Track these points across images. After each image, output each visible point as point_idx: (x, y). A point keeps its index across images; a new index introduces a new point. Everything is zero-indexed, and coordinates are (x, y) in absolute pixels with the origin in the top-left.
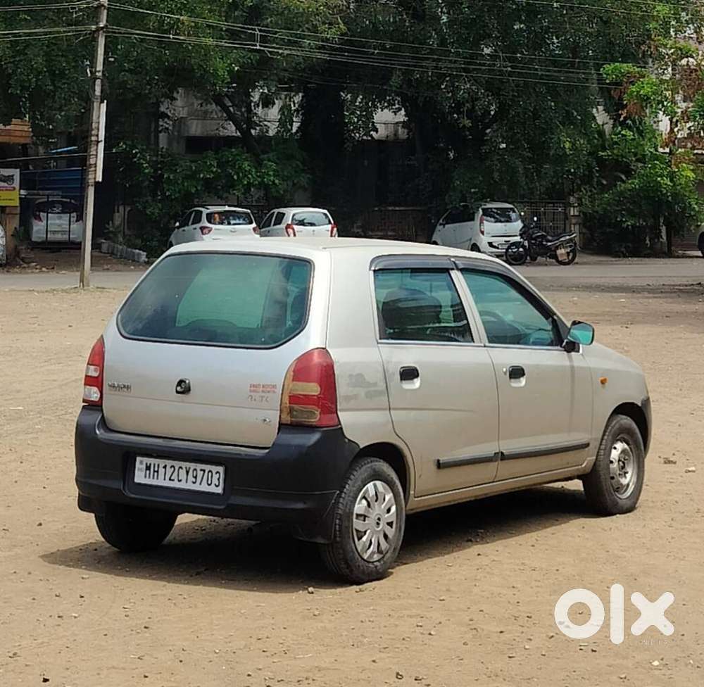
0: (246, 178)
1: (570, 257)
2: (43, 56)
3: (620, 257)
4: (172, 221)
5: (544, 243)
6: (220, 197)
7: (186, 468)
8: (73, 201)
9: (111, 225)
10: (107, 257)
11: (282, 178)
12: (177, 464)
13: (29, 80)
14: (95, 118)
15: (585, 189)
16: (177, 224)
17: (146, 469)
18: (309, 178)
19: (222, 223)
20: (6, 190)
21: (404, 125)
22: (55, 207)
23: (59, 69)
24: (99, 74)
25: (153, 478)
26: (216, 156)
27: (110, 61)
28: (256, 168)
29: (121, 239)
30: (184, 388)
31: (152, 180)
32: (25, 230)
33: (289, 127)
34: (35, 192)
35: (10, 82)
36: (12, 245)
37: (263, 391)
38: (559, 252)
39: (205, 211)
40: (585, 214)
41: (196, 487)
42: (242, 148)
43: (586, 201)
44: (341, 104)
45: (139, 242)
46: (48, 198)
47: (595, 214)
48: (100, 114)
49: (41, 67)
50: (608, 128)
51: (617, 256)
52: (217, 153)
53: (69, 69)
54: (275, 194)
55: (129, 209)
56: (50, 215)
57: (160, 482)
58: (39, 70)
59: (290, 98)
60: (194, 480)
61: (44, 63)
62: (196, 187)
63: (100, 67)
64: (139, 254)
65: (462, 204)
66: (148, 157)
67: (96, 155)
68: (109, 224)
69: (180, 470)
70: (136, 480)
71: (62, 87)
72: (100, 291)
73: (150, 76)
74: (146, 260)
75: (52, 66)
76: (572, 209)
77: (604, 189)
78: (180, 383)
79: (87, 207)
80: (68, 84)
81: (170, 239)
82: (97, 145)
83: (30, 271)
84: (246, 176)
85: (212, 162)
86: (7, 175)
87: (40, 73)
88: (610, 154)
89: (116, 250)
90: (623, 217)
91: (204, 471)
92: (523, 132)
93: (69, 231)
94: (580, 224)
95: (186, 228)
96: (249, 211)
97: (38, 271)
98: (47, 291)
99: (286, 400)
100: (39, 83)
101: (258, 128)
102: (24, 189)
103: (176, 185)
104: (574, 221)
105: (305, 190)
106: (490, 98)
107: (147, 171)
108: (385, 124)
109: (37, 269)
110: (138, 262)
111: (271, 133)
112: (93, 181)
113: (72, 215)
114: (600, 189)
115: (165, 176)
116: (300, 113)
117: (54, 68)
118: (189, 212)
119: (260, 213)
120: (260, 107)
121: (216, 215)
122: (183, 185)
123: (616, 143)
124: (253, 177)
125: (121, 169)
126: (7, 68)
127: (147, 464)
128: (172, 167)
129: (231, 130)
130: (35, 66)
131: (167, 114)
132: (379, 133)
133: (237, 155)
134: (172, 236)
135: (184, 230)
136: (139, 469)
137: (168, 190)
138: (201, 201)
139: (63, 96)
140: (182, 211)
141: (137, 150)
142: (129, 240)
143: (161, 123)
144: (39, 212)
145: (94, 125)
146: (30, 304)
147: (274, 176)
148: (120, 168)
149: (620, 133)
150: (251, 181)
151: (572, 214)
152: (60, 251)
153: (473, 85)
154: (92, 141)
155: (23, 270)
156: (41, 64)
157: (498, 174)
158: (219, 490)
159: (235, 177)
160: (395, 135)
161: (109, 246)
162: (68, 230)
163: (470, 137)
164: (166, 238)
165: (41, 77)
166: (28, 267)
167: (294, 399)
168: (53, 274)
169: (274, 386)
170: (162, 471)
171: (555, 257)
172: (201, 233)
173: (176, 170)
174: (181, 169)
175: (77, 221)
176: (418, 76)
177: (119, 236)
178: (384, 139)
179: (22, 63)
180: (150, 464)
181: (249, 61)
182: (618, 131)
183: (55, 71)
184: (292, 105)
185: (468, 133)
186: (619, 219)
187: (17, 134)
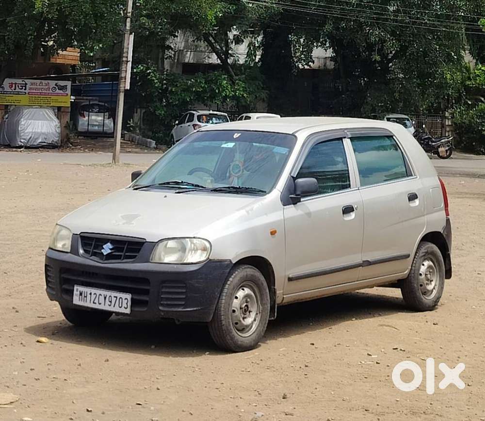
0: (224, 92)
1: (448, 154)
2: (90, 3)
3: (480, 154)
4: (173, 121)
5: (430, 143)
6: (206, 105)
8: (106, 104)
9: (132, 122)
10: (128, 143)
11: (249, 93)
13: (80, 20)
14: (125, 45)
15: (456, 107)
16: (177, 122)
18: (267, 93)
19: (207, 122)
20: (62, 96)
21: (332, 59)
22: (94, 108)
23: (100, 13)
24: (129, 15)
26: (205, 76)
27: (137, 6)
28: (231, 86)
29: (138, 131)
31: (160, 91)
32: (73, 123)
33: (254, 58)
34: (81, 97)
35: (67, 21)
36: (65, 134)
38: (440, 150)
39: (196, 114)
40: (455, 124)
42: (222, 71)
43: (457, 116)
44: (288, 44)
45: (150, 133)
46: (90, 102)
47: (463, 124)
48: (130, 42)
49: (88, 11)
50: (472, 65)
51: (478, 154)
52: (204, 74)
53: (107, 13)
54: (244, 104)
55: (144, 111)
56: (90, 113)
58: (87, 13)
59: (255, 38)
61: (90, 8)
62: (190, 97)
63: (130, 9)
64: (150, 142)
65: (372, 114)
66: (158, 76)
67: (126, 71)
68: (130, 121)
71: (102, 25)
72: (127, 166)
73: (161, 20)
74: (155, 146)
75: (96, 11)
76: (447, 120)
77: (470, 107)
79: (118, 107)
80: (106, 23)
81: (172, 133)
82: (127, 64)
83: (77, 151)
84: (224, 90)
85: (201, 81)
86: (62, 85)
87: (87, 15)
88: (474, 83)
89: (134, 139)
90: (483, 127)
92: (416, 66)
93: (104, 125)
94: (452, 131)
95: (183, 125)
96: (226, 114)
97: (82, 151)
98: (90, 165)
100: (87, 22)
101: (232, 58)
102: (73, 96)
103: (176, 95)
104: (448, 129)
105: (264, 101)
106: (394, 41)
107: (157, 85)
108: (318, 58)
109: (81, 150)
110: (149, 147)
111: (241, 62)
112: (123, 89)
113: (105, 114)
114: (466, 107)
115: (169, 89)
116: (261, 48)
117: (97, 12)
118: (185, 114)
119: (233, 116)
120: (234, 44)
121: (204, 117)
122: (181, 96)
123: (478, 76)
124: (229, 92)
125: (139, 84)
126: (65, 10)
128: (174, 83)
129: (214, 59)
130: (84, 10)
131: (170, 46)
132: (315, 64)
133: (219, 76)
134: (173, 131)
135: (181, 127)
137: (171, 99)
138: (193, 107)
139: (102, 31)
140: (180, 113)
141: (150, 71)
142: (144, 132)
143: (166, 53)
144: (84, 111)
145: (125, 50)
146: (79, 174)
147: (243, 91)
148: (139, 82)
149: (480, 69)
150: (228, 94)
151: (447, 124)
152: (97, 139)
153: (382, 31)
154: (123, 61)
155: (72, 151)
156: (88, 9)
157: (398, 94)
159: (217, 91)
160: (325, 66)
161: (130, 136)
162: (102, 124)
163: (379, 68)
164: (168, 132)
165: (88, 18)
166: (76, 149)
168: (93, 154)
171: (437, 153)
172: (193, 128)
173: (177, 85)
174: (180, 85)
175: (109, 118)
176: (344, 25)
177: (137, 129)
178: (317, 68)
179: (75, 8)
181: (229, 11)
182: (479, 68)
183: (97, 14)
184: (256, 43)
185: (377, 65)
186: (480, 128)
187: (70, 58)
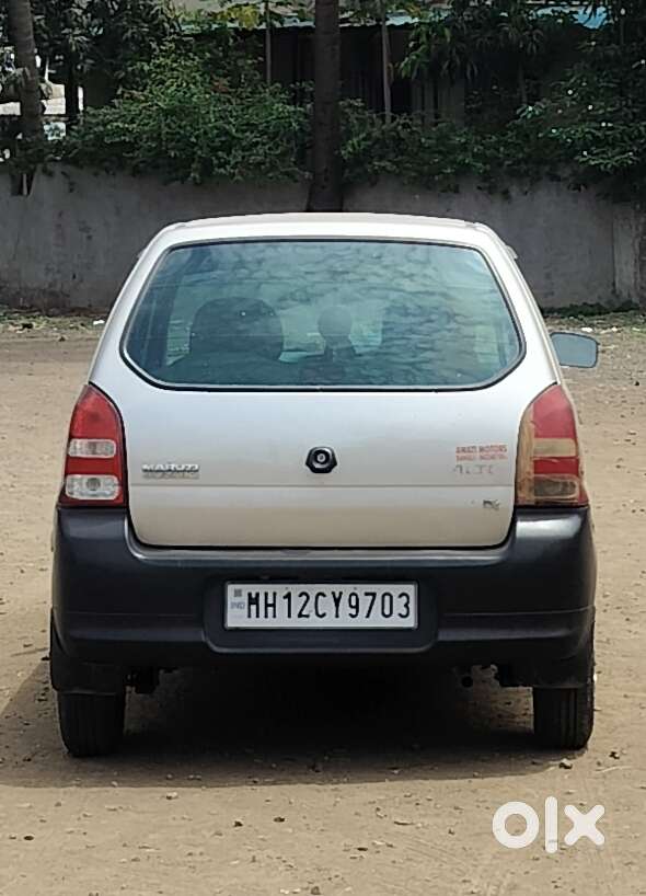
7: (333, 593)
12: (313, 589)
17: (250, 604)
25: (266, 616)
30: (321, 462)
37: (482, 458)
41: (361, 622)
57: (281, 620)
60: (353, 612)
69: (320, 597)
70: (231, 623)
78: (314, 455)
91: (374, 595)
99: (528, 467)
127: (250, 595)
136: (233, 605)
158: (411, 622)
167: (542, 465)
169: (502, 448)
170: (282, 604)
180: (258, 595)
